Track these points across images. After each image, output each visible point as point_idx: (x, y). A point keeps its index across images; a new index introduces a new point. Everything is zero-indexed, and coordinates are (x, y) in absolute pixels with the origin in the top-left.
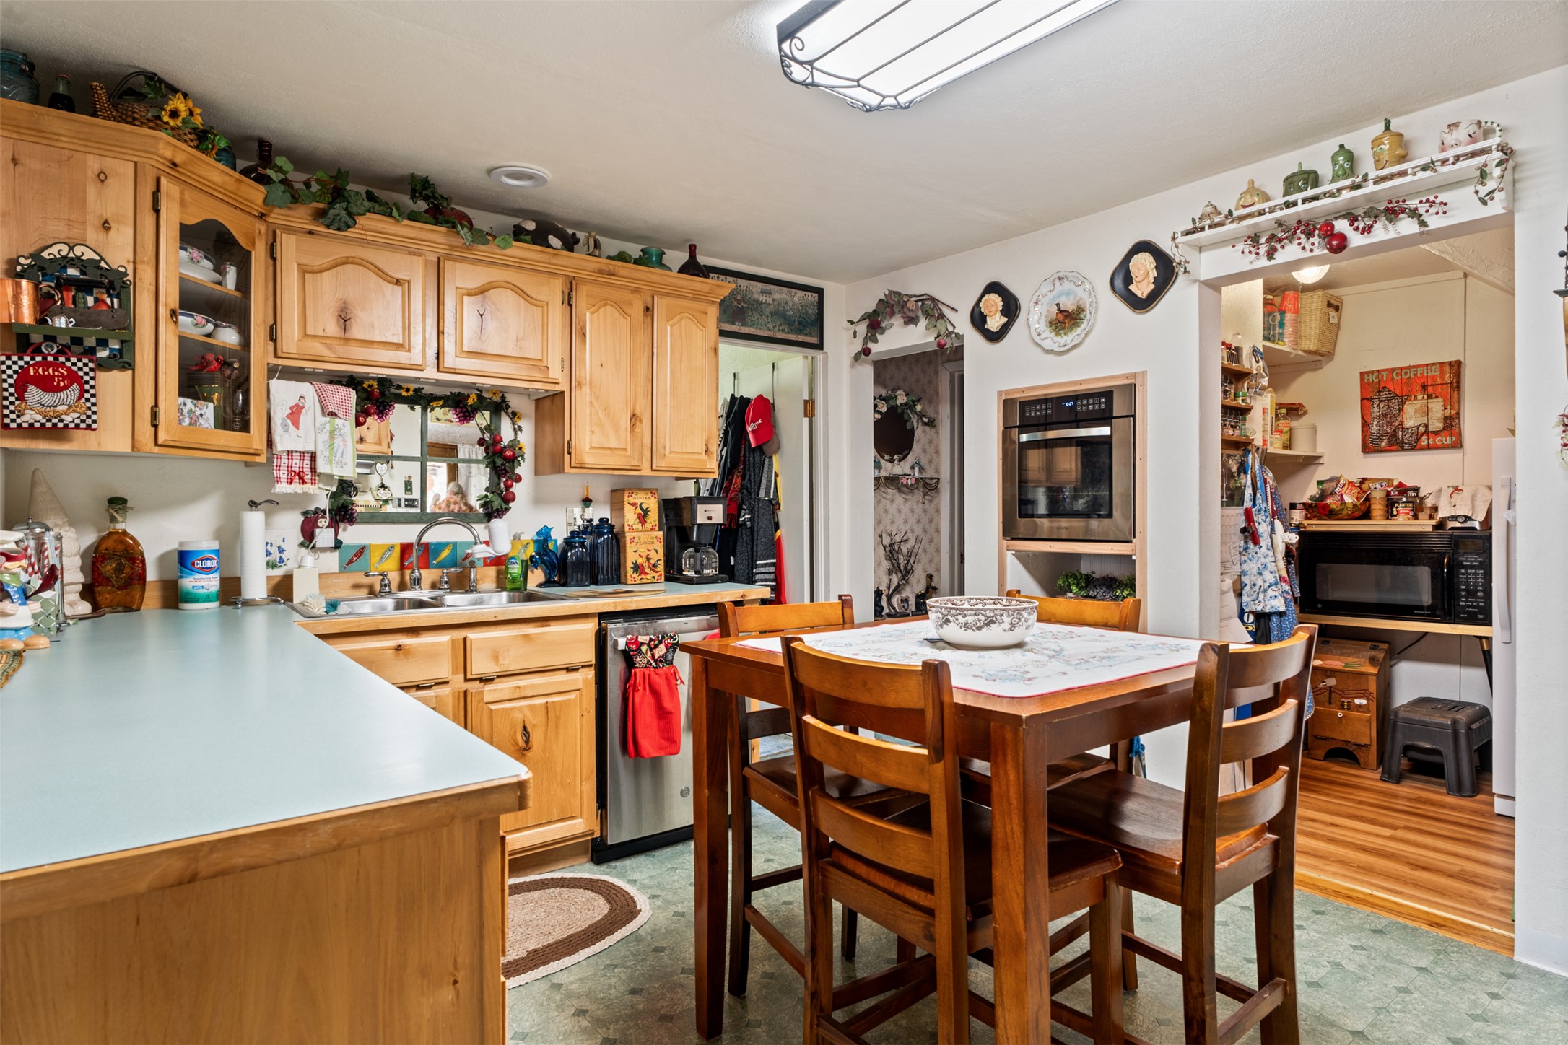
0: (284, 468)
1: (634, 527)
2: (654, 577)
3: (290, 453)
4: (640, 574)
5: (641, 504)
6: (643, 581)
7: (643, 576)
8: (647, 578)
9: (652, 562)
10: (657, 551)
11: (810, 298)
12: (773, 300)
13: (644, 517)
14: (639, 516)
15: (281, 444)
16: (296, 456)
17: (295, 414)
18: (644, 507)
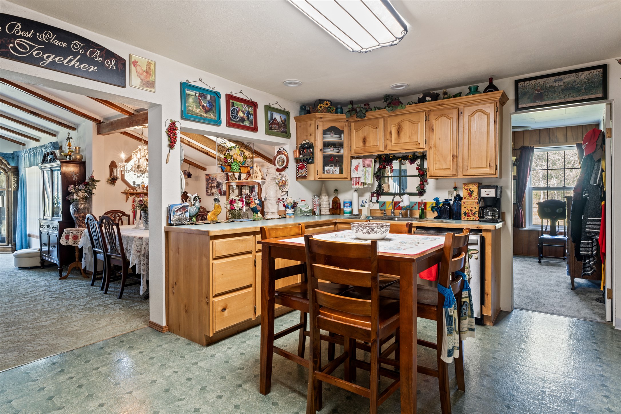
0: (355, 182)
1: (467, 198)
2: (474, 218)
3: (356, 178)
4: (467, 216)
5: (470, 189)
6: (469, 219)
7: (468, 217)
8: (469, 218)
9: (473, 212)
10: (475, 208)
11: (595, 73)
12: (564, 83)
13: (471, 194)
14: (469, 194)
15: (353, 175)
16: (358, 178)
17: (357, 168)
18: (471, 190)
